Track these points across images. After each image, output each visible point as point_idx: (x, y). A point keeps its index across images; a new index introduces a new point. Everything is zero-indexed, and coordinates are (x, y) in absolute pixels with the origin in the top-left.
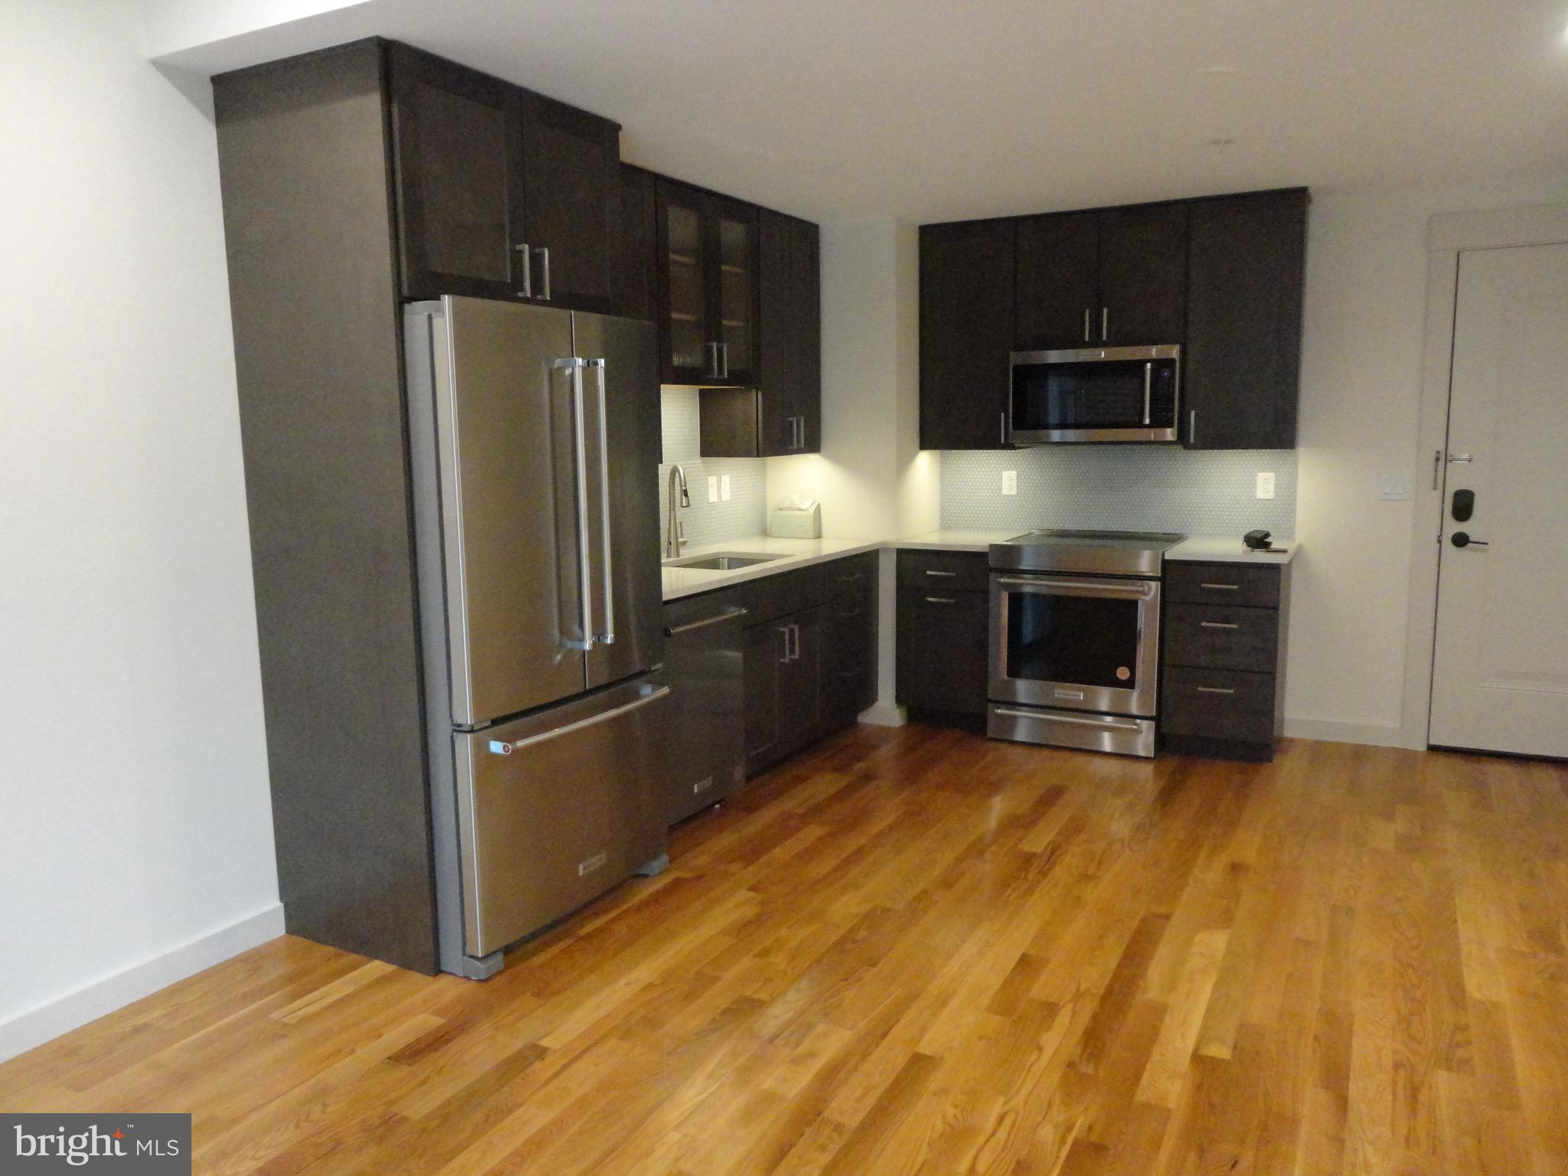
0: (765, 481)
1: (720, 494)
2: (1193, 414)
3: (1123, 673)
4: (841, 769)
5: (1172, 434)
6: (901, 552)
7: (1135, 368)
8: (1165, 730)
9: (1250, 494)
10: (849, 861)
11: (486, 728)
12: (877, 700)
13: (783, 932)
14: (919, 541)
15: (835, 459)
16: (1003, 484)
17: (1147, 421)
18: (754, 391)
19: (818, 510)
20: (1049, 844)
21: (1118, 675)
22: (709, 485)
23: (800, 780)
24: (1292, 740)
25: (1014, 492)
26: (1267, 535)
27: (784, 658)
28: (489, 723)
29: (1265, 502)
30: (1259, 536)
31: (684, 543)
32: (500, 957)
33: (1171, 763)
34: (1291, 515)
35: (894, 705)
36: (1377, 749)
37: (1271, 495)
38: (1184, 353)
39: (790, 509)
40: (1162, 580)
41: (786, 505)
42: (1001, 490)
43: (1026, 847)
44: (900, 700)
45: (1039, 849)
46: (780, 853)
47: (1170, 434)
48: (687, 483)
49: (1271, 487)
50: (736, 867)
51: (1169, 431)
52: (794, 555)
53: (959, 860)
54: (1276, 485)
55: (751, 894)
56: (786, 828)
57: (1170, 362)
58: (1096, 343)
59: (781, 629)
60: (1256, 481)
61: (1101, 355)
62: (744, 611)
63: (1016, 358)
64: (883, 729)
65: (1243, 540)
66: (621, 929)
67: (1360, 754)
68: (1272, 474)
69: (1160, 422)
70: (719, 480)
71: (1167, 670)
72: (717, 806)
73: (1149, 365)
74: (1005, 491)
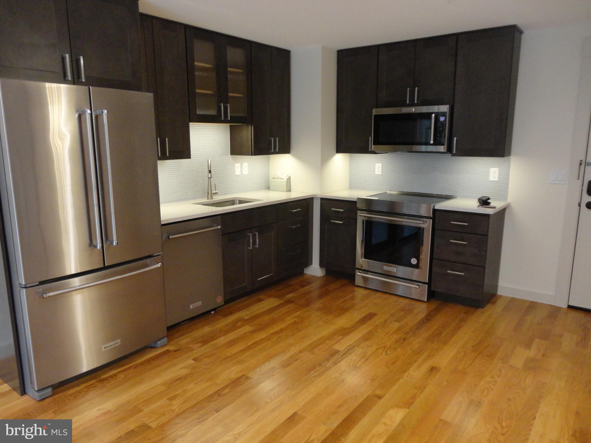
0: (269, 166)
1: (242, 171)
2: (455, 138)
3: (414, 261)
4: (280, 297)
5: (444, 148)
6: (322, 199)
7: (428, 116)
8: (433, 288)
9: (487, 178)
10: (249, 348)
11: (37, 285)
12: (312, 264)
13: (190, 386)
14: (331, 195)
15: (296, 157)
16: (376, 170)
17: (432, 142)
18: (250, 126)
19: (289, 180)
20: (348, 346)
21: (412, 262)
22: (236, 167)
23: (260, 300)
24: (501, 296)
25: (380, 173)
26: (489, 199)
27: (249, 247)
28: (38, 283)
29: (493, 182)
30: (484, 199)
31: (216, 193)
32: (50, 390)
33: (434, 305)
34: (506, 189)
35: (319, 267)
36: (542, 304)
37: (496, 179)
38: (452, 109)
39: (278, 178)
40: (434, 218)
41: (275, 177)
42: (375, 172)
43: (337, 347)
44: (322, 265)
45: (341, 349)
46: (222, 340)
47: (442, 149)
48: (212, 167)
49: (497, 175)
50: (195, 346)
51: (442, 147)
52: (263, 200)
53: (300, 352)
54: (499, 174)
55: (193, 362)
56: (234, 327)
57: (444, 114)
58: (412, 104)
59: (249, 234)
60: (490, 172)
61: (412, 110)
62: (219, 227)
63: (375, 112)
64: (314, 277)
65: (478, 200)
66: (122, 376)
67: (532, 306)
68: (498, 169)
69: (437, 143)
70: (242, 165)
71: (434, 261)
72: (213, 312)
73: (433, 115)
74: (377, 173)
